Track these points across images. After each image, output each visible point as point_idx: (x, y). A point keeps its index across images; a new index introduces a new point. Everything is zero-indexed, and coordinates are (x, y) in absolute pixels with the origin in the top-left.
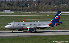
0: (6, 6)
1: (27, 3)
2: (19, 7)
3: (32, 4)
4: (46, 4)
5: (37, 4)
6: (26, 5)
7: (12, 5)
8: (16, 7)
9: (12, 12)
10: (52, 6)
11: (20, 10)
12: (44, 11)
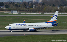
0: (14, 7)
1: (33, 4)
2: (26, 8)
3: (37, 5)
4: (50, 5)
5: (42, 5)
6: (32, 7)
7: (19, 6)
8: (22, 8)
9: (19, 13)
10: (55, 8)
11: (26, 11)
12: (48, 12)
